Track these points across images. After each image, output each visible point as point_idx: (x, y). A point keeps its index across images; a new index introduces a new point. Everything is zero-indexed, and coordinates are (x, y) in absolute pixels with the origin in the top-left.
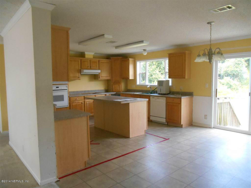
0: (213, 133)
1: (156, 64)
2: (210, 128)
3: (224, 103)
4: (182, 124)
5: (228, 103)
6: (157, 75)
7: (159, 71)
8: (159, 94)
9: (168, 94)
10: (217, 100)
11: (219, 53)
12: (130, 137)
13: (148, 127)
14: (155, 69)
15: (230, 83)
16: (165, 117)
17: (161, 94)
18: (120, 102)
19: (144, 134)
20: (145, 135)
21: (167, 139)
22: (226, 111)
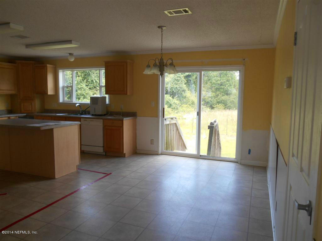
0: (162, 160)
1: (81, 75)
2: (157, 154)
3: (171, 124)
4: (124, 153)
5: (175, 124)
6: (83, 90)
7: (86, 86)
8: (93, 115)
9: (105, 115)
10: (165, 121)
11: (172, 64)
12: (56, 178)
13: (81, 161)
14: (81, 82)
15: (169, 101)
16: (102, 146)
17: (96, 115)
18: (39, 128)
19: (76, 170)
20: (78, 173)
21: (108, 175)
22: (173, 133)
